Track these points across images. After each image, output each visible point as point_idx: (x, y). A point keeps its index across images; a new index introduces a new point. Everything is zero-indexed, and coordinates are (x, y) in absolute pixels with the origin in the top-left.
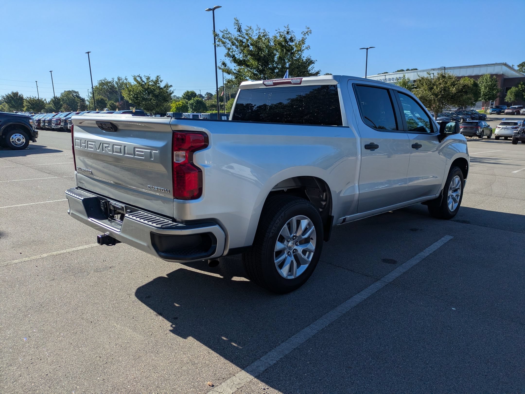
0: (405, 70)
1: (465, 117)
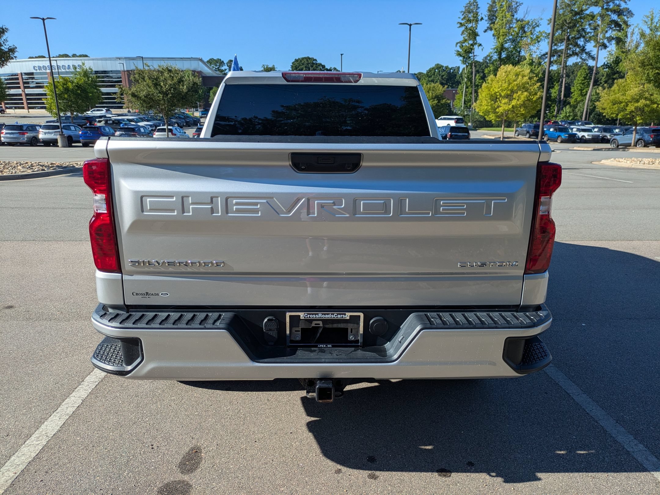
0: (71, 56)
1: (180, 121)
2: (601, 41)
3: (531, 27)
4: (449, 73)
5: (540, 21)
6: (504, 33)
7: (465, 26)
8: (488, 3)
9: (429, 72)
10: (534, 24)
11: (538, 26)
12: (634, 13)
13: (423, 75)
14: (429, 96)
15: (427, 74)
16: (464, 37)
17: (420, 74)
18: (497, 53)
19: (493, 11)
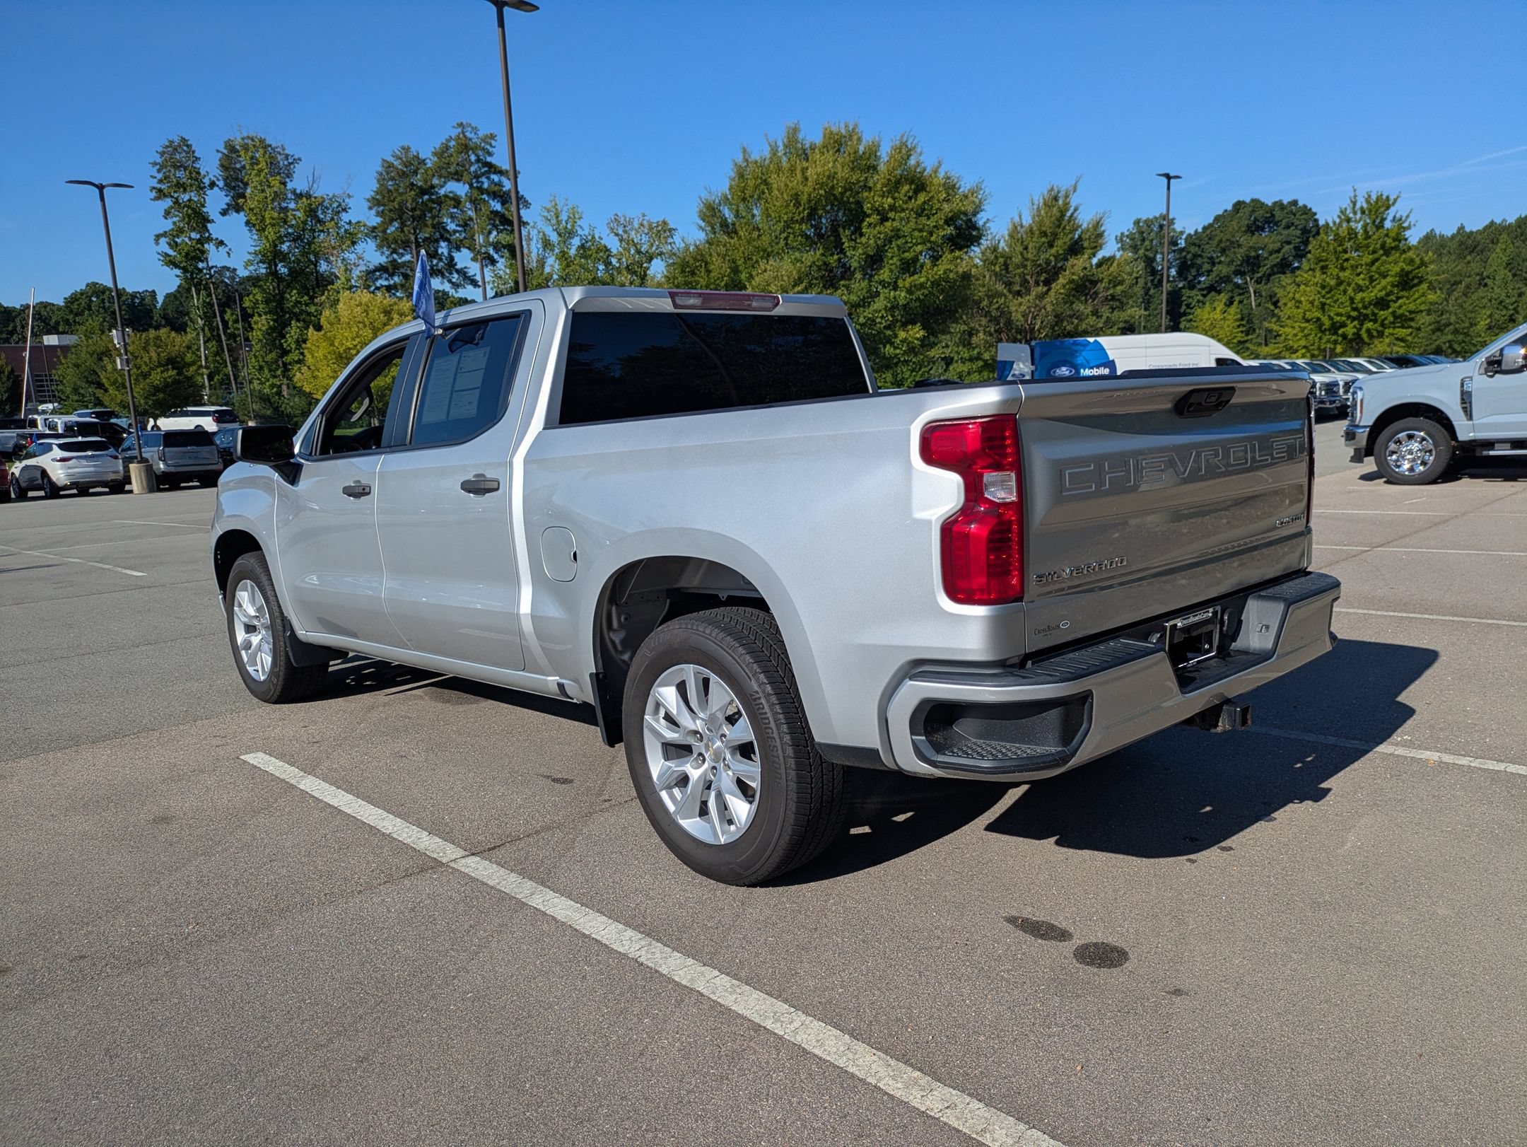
2: (483, 250)
3: (330, 211)
4: (132, 306)
5: (347, 200)
6: (273, 219)
7: (172, 197)
8: (218, 151)
9: (72, 303)
10: (335, 205)
11: (344, 210)
12: (530, 201)
13: (55, 309)
14: (150, 358)
15: (67, 307)
16: (174, 223)
17: (45, 307)
18: (264, 263)
19: (234, 169)
